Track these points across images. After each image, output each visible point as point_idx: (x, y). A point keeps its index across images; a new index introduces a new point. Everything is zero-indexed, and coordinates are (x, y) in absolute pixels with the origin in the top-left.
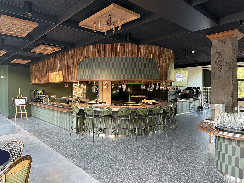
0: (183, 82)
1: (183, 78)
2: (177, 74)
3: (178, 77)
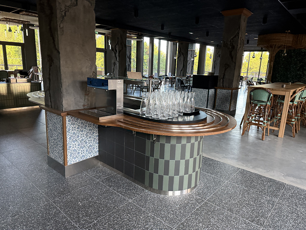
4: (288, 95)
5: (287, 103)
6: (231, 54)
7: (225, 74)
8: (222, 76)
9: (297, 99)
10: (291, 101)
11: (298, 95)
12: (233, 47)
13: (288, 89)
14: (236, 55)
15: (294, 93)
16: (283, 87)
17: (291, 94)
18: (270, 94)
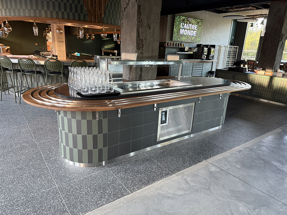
0: (193, 36)
1: (192, 30)
2: (182, 24)
3: (185, 29)
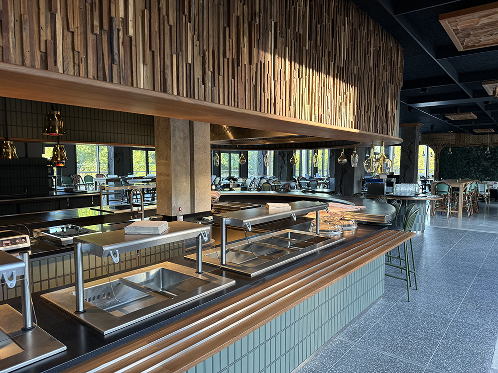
4: (461, 187)
5: (461, 193)
6: (409, 158)
7: (405, 174)
8: (403, 176)
9: (468, 190)
10: (464, 192)
11: (468, 186)
12: (411, 152)
13: (460, 183)
14: (414, 158)
15: (465, 185)
16: (456, 181)
17: (463, 186)
18: (449, 186)
